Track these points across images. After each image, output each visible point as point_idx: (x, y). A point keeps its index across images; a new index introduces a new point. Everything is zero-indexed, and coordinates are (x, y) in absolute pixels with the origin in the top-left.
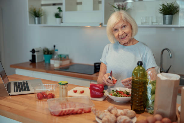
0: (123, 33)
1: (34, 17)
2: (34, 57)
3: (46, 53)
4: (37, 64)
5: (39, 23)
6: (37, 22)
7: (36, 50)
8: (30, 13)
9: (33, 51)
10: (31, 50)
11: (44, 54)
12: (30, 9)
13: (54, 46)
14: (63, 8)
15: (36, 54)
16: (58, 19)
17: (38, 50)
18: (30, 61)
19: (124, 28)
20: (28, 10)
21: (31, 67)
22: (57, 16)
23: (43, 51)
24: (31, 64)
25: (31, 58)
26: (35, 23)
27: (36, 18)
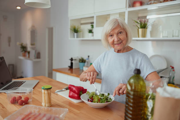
0: (119, 39)
1: (74, 32)
2: (72, 64)
3: (81, 61)
4: (74, 70)
5: (77, 37)
6: (76, 36)
7: (73, 59)
8: (71, 29)
9: (72, 60)
10: (70, 58)
11: (80, 62)
12: (71, 27)
13: (89, 56)
14: (95, 25)
15: (73, 62)
16: (90, 34)
17: (75, 59)
18: (69, 67)
19: (120, 35)
20: (69, 27)
21: (69, 72)
22: (91, 31)
23: (79, 60)
24: (69, 70)
25: (70, 65)
26: (74, 37)
27: (75, 34)
